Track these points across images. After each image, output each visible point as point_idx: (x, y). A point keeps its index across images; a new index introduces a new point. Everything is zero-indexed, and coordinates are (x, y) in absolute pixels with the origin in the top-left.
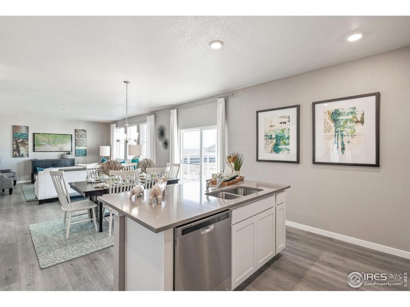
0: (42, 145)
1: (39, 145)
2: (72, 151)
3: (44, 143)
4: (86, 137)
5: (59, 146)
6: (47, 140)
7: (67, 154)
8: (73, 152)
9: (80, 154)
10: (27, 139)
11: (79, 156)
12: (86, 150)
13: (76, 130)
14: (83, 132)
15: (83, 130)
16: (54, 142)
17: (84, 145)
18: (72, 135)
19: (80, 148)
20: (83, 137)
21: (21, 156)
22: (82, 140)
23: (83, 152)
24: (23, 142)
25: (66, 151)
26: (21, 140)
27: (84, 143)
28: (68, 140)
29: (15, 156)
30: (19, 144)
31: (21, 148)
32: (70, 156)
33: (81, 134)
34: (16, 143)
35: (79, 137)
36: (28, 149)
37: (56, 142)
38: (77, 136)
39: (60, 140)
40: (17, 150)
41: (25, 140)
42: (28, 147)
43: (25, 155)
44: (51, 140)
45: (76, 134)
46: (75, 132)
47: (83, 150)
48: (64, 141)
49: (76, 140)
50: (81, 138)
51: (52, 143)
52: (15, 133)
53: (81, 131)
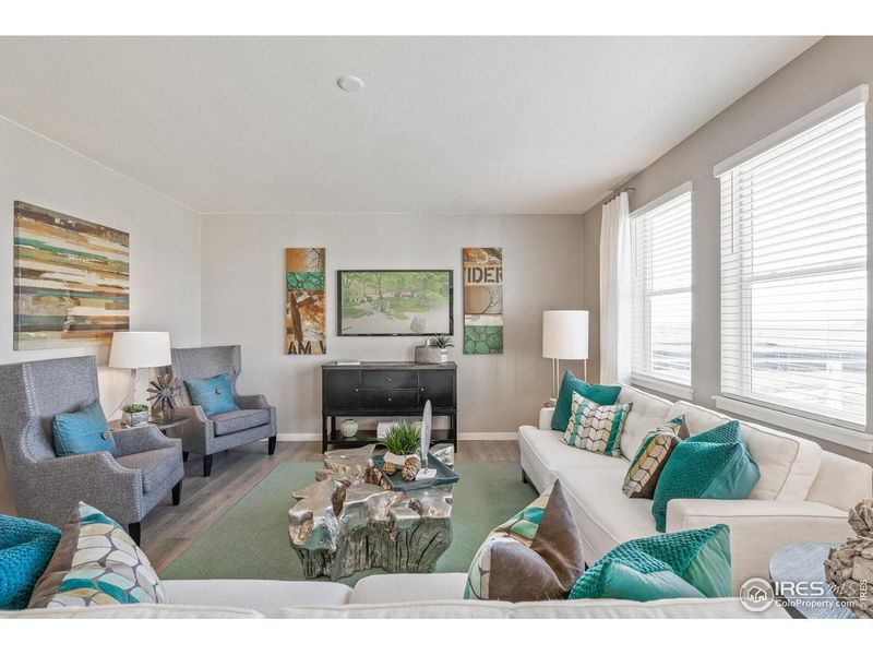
0: (362, 313)
1: (355, 314)
2: (451, 333)
3: (367, 306)
4: (499, 276)
5: (411, 315)
6: (375, 297)
7: (434, 345)
8: (457, 339)
9: (480, 346)
10: (321, 293)
11: (475, 352)
12: (499, 331)
13: (465, 253)
14: (488, 257)
15: (492, 251)
16: (396, 305)
17: (495, 309)
18: (451, 272)
19: (482, 321)
20: (489, 278)
21: (307, 350)
22: (488, 288)
23: (491, 339)
24: (310, 301)
25: (434, 335)
26: (306, 296)
27: (495, 301)
28: (437, 295)
29: (291, 351)
30: (301, 310)
31: (306, 324)
32: (446, 353)
33: (482, 264)
34: (294, 306)
35: (477, 278)
36: (323, 325)
37: (401, 303)
38: (468, 273)
39: (415, 295)
40: (295, 329)
41: (315, 297)
42: (324, 318)
43: (316, 348)
44: (389, 295)
45: (464, 269)
46: (464, 260)
47: (492, 328)
48: (427, 299)
49: (466, 290)
50: (482, 283)
51: (392, 306)
52: (290, 273)
53: (484, 253)
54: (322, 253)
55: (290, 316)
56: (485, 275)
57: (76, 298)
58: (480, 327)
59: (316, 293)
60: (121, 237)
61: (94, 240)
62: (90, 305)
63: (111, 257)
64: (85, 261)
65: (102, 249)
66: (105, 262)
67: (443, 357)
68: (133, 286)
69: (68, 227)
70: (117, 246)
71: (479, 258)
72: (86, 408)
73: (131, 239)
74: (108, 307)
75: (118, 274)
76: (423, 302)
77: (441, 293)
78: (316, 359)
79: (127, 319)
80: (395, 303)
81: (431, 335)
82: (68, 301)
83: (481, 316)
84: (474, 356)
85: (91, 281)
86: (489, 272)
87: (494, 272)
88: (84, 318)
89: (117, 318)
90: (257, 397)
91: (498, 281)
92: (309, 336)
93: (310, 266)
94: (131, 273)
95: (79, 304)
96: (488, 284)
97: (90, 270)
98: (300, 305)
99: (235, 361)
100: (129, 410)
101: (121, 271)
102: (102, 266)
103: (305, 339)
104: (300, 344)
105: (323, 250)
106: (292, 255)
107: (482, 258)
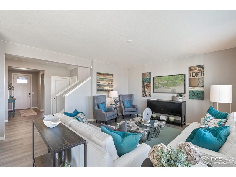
0: (158, 87)
2: (185, 92)
3: (159, 85)
4: (203, 74)
5: (172, 88)
6: (161, 83)
8: (187, 94)
9: (195, 97)
11: (193, 99)
12: (203, 92)
14: (198, 68)
15: (199, 66)
17: (201, 85)
18: (185, 75)
19: (196, 89)
20: (198, 75)
21: (146, 96)
22: (198, 79)
23: (199, 95)
24: (147, 85)
25: (178, 93)
26: (146, 83)
27: (201, 82)
28: (180, 81)
29: (143, 96)
30: (145, 87)
31: (146, 90)
32: (182, 98)
33: (196, 71)
34: (144, 86)
35: (194, 76)
36: (150, 90)
37: (169, 84)
38: (191, 75)
39: (173, 82)
40: (144, 91)
41: (148, 84)
42: (150, 89)
43: (148, 96)
44: (165, 82)
45: (189, 73)
46: (189, 70)
47: (199, 91)
48: (177, 83)
49: (190, 80)
50: (196, 77)
51: (166, 85)
52: (143, 79)
53: (196, 67)
54: (150, 73)
55: (143, 88)
56: (197, 74)
57: (105, 86)
58: (195, 91)
59: (148, 83)
60: (112, 75)
61: (107, 76)
62: (107, 87)
63: (110, 79)
64: (106, 80)
65: (109, 77)
66: (109, 79)
67: (180, 100)
68: (114, 83)
69: (103, 75)
70: (111, 77)
71: (195, 69)
72: (104, 103)
73: (114, 75)
74: (110, 87)
75: (111, 81)
76: (175, 84)
77: (181, 81)
78: (148, 98)
79: (113, 89)
80: (167, 84)
81: (177, 93)
82: (104, 86)
83: (195, 88)
84: (193, 100)
85: (107, 83)
86: (198, 73)
87: (200, 73)
88: (106, 89)
89: (111, 89)
90: (135, 105)
91: (202, 76)
92: (147, 93)
93: (147, 76)
94: (114, 81)
95: (105, 87)
96: (198, 77)
97: (107, 81)
98: (145, 86)
99: (132, 98)
100: (111, 104)
101: (112, 81)
102: (109, 80)
103: (146, 93)
104: (145, 95)
105: (150, 72)
106: (144, 74)
107: (196, 69)
